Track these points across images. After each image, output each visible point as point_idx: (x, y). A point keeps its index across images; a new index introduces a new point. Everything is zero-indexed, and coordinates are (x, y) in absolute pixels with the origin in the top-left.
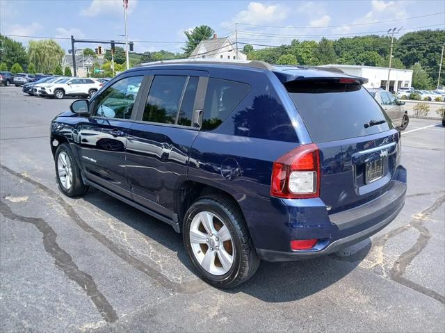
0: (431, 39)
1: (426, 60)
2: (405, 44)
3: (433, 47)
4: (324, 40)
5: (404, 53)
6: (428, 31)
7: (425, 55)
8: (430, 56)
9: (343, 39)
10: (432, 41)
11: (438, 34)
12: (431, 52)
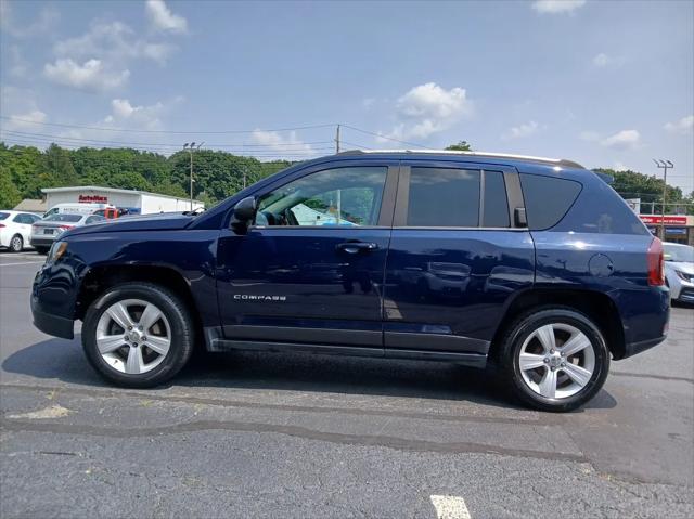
0: (215, 162)
1: (210, 189)
2: (182, 166)
3: (218, 173)
4: (55, 148)
5: (182, 178)
6: (210, 152)
7: (209, 183)
8: (216, 185)
9: (85, 150)
10: (216, 166)
11: (221, 157)
12: (216, 179)
